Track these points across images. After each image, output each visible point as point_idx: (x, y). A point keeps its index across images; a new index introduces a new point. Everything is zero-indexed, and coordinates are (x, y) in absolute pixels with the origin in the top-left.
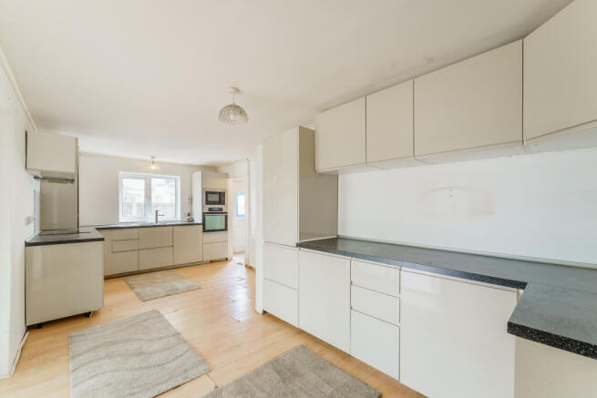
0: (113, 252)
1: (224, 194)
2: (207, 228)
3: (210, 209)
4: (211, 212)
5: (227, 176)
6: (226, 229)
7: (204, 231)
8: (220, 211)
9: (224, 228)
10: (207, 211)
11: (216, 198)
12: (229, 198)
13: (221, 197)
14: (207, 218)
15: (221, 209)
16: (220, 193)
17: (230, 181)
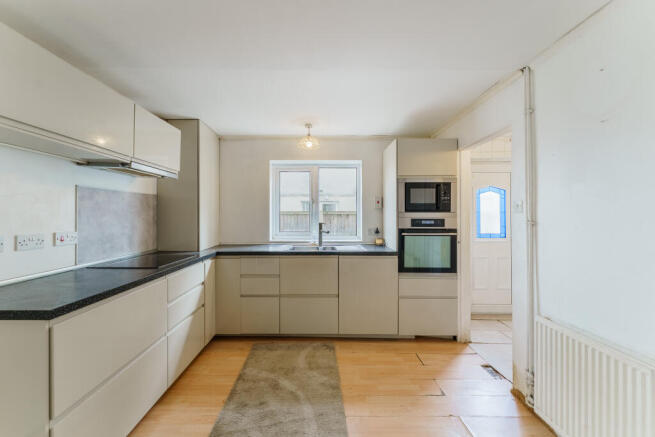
0: (242, 296)
1: (448, 185)
2: (408, 263)
3: (414, 222)
4: (418, 228)
5: (456, 145)
6: (452, 268)
7: (402, 269)
8: (438, 227)
9: (447, 265)
10: (408, 225)
11: (429, 197)
12: (460, 197)
13: (442, 195)
14: (409, 239)
15: (442, 222)
16: (438, 186)
17: (465, 156)
